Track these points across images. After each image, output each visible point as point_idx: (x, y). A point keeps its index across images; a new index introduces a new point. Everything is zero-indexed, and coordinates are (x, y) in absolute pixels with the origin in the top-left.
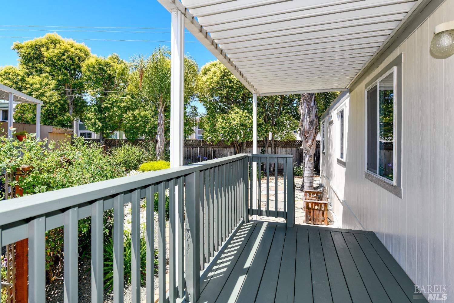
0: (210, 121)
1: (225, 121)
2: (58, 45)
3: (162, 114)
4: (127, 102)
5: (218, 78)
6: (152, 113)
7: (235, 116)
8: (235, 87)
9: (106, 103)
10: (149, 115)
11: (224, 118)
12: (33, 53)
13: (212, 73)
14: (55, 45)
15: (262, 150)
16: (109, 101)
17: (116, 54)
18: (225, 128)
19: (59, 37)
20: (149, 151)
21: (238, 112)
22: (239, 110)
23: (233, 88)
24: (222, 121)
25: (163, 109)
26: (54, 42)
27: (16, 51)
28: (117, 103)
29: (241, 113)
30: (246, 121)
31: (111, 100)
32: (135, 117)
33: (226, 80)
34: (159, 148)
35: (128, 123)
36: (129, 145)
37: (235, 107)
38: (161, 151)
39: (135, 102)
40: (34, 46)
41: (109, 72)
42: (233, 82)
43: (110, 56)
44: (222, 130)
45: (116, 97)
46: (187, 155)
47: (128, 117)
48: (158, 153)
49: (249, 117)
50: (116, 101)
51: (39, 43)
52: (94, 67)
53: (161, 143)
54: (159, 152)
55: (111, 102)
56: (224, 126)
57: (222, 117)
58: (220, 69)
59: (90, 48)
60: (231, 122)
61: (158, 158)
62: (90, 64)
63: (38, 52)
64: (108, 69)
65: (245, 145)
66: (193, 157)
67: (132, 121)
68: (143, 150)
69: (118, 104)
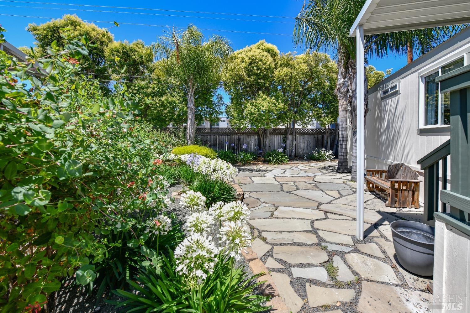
0: (237, 109)
1: (254, 107)
2: (78, 27)
3: (192, 98)
4: (154, 88)
5: (247, 64)
6: (181, 99)
7: (263, 102)
8: (262, 74)
9: (132, 89)
10: (177, 102)
11: (252, 104)
12: (51, 36)
13: (239, 60)
14: (75, 27)
15: (283, 137)
16: (135, 86)
17: (140, 41)
18: (253, 114)
19: (79, 20)
20: (178, 136)
21: (265, 99)
22: (266, 97)
23: (260, 75)
24: (251, 107)
25: (193, 92)
26: (74, 24)
27: (32, 33)
28: (143, 89)
29: (268, 99)
30: (273, 108)
31: (136, 86)
32: (163, 103)
33: (253, 67)
34: (190, 132)
35: (156, 109)
36: (157, 131)
37: (262, 94)
38: (192, 135)
39: (162, 88)
40: (52, 28)
41: (134, 57)
42: (261, 69)
43: (135, 42)
44: (250, 116)
45: (142, 83)
46: (214, 142)
47: (155, 104)
48: (188, 138)
49: (275, 104)
50: (142, 87)
51: (57, 25)
52: (118, 51)
53: (191, 128)
54: (190, 136)
55: (136, 88)
56: (253, 112)
57: (251, 103)
58: (247, 56)
59: (113, 35)
60: (260, 108)
61: (189, 143)
62: (113, 48)
63: (56, 35)
64: (133, 54)
65: (268, 133)
66: (219, 144)
67: (159, 107)
68: (172, 136)
69: (145, 90)
